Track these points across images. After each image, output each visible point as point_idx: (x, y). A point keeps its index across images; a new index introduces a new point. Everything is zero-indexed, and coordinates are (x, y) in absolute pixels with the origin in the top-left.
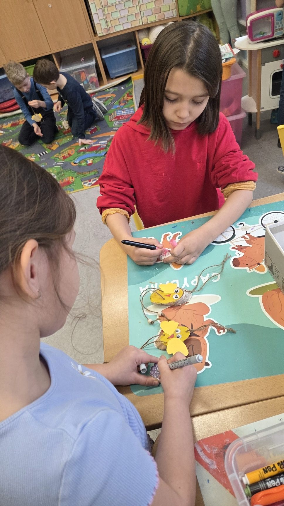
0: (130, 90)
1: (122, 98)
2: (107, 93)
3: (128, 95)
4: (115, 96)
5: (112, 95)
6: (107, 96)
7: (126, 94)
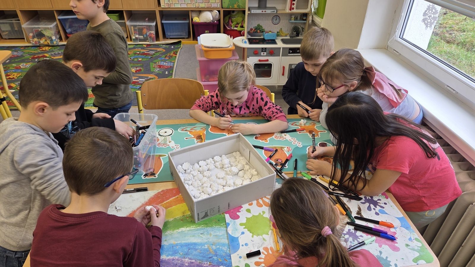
0: (177, 50)
1: (169, 54)
2: (160, 47)
5: (163, 50)
6: (159, 50)
7: (173, 52)
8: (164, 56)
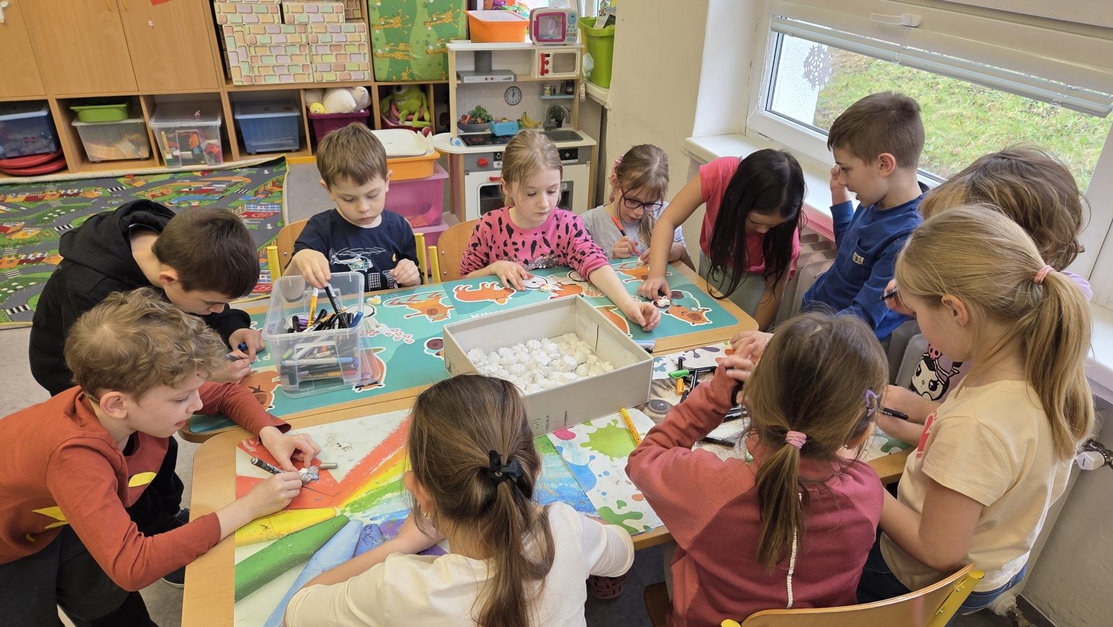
0: (280, 177)
1: (263, 188)
2: (236, 174)
3: (274, 184)
4: (249, 181)
5: (245, 179)
6: (234, 180)
7: (271, 182)
8: (251, 193)
